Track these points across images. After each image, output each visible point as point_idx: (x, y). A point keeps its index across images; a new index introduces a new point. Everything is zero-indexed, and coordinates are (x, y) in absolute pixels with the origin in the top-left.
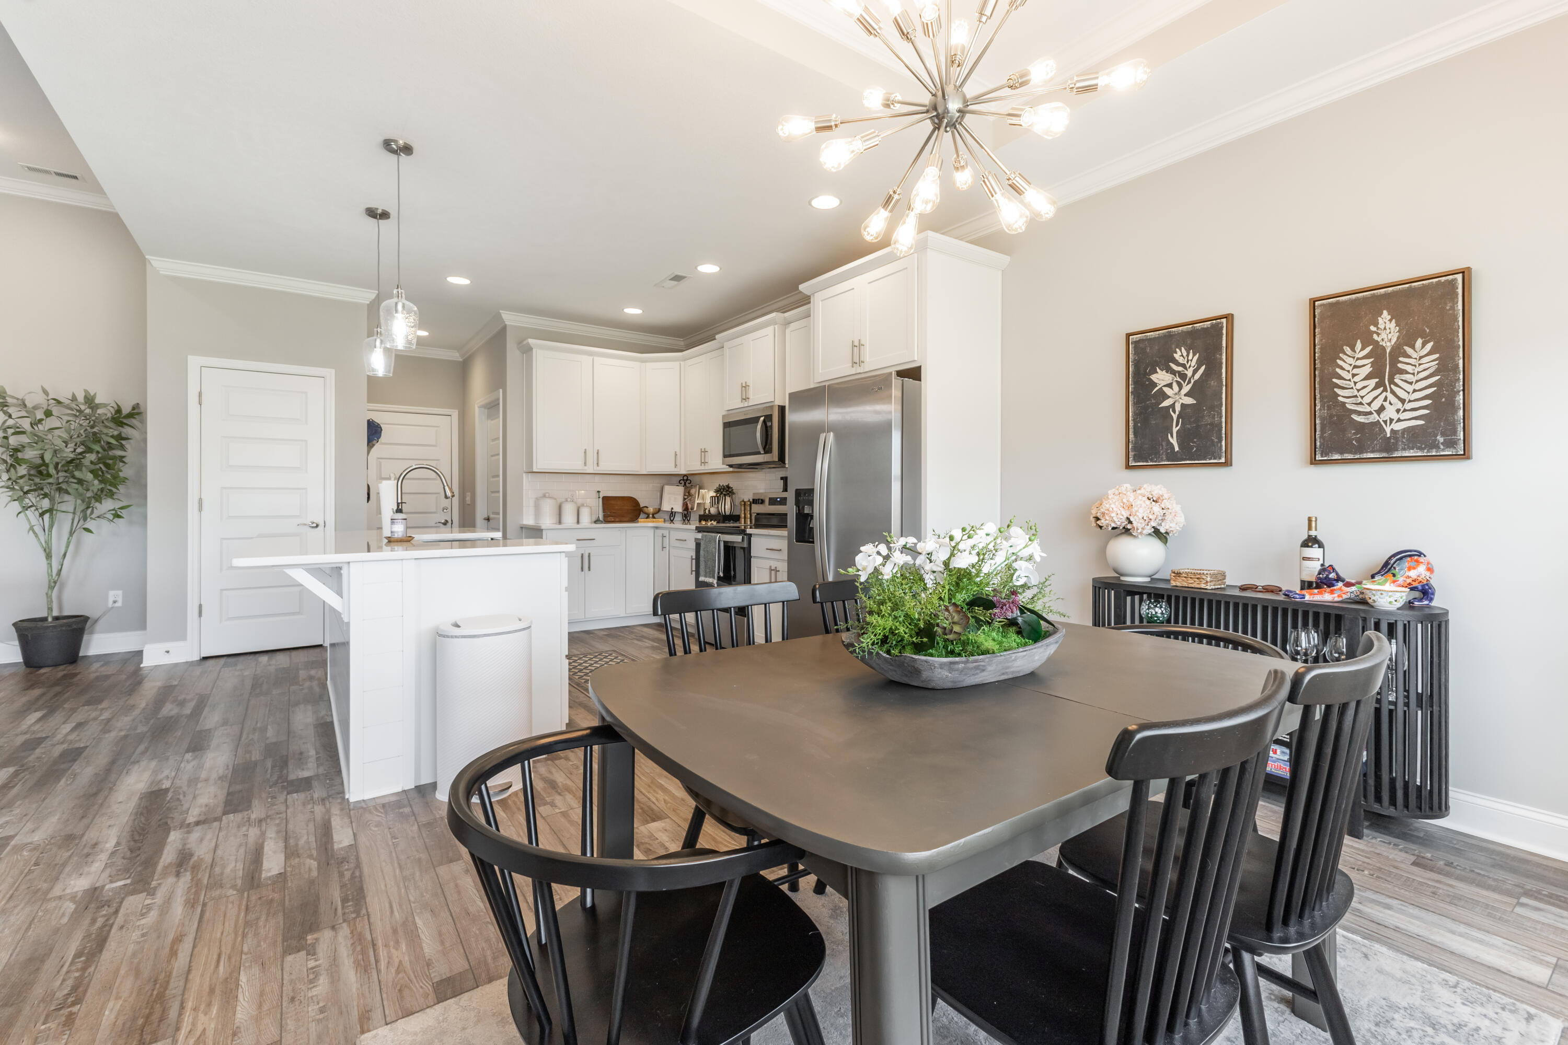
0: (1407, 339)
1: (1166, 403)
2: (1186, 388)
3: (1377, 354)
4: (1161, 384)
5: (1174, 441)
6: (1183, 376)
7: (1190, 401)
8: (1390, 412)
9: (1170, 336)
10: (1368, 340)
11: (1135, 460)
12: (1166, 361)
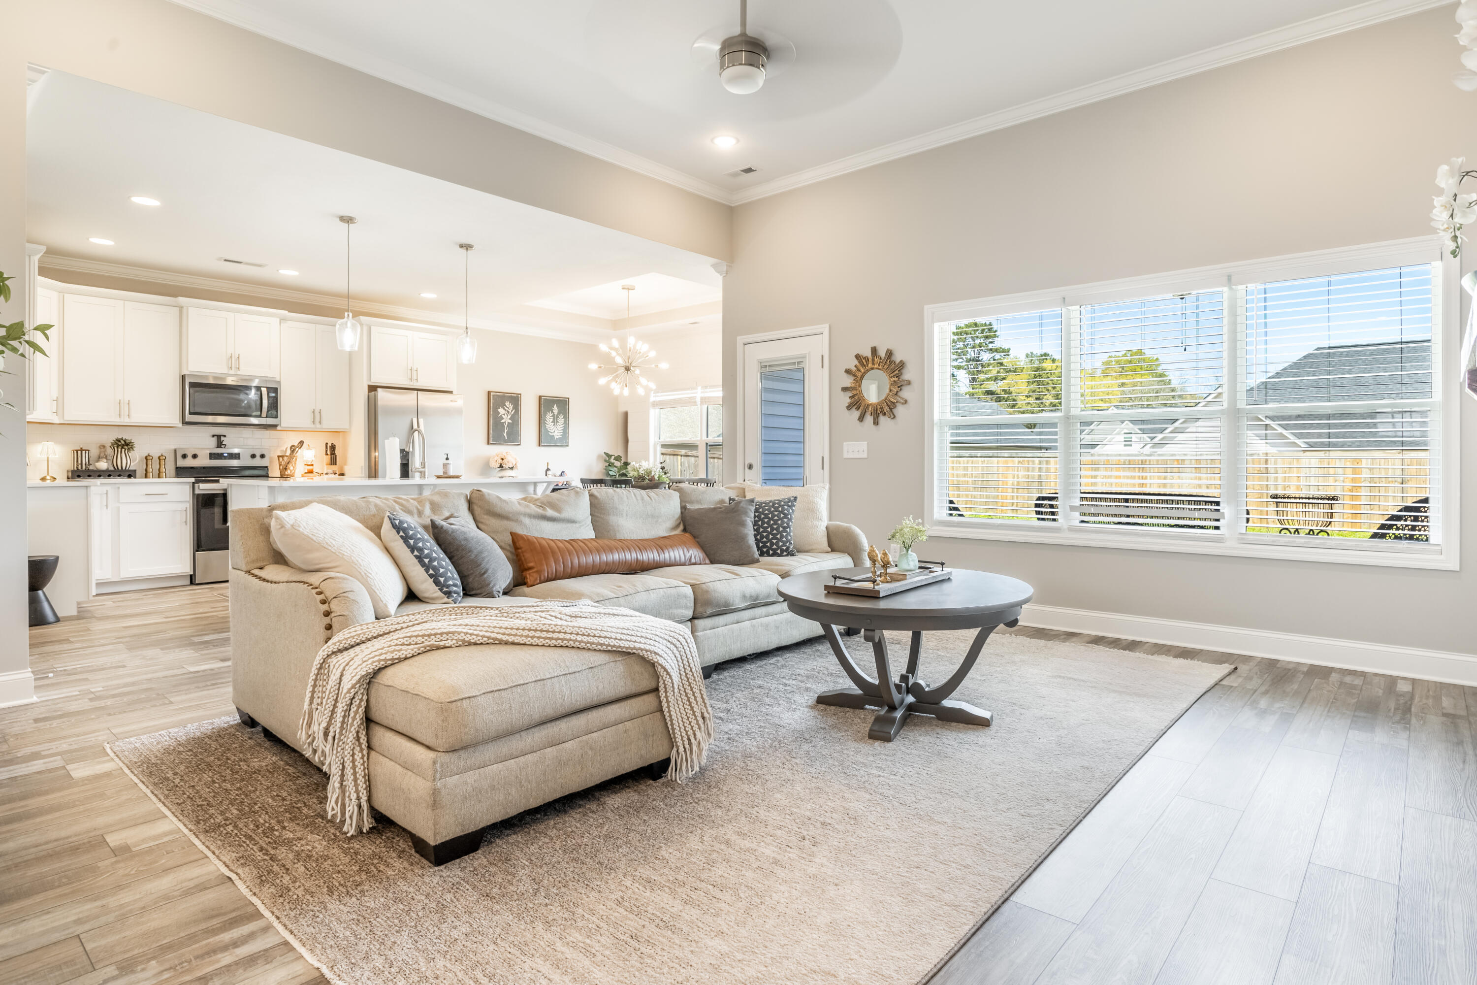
0: (559, 413)
1: (503, 421)
2: (509, 417)
3: (554, 416)
4: (501, 413)
5: (505, 435)
6: (508, 412)
7: (510, 421)
8: (556, 433)
9: (504, 396)
10: (552, 412)
11: (493, 441)
12: (503, 406)
